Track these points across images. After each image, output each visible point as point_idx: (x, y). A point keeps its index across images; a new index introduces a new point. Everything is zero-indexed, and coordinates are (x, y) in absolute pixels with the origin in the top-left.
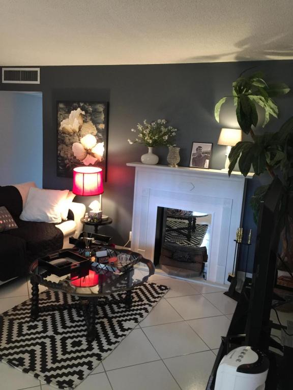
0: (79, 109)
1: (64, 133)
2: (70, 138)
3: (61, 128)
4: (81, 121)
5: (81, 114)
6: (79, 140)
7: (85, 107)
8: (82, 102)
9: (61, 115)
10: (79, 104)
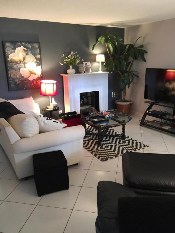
0: (22, 47)
1: (12, 62)
2: (18, 65)
3: (9, 59)
4: (24, 54)
5: (24, 50)
6: (25, 66)
7: (26, 45)
8: (24, 42)
9: (8, 50)
10: (22, 43)
